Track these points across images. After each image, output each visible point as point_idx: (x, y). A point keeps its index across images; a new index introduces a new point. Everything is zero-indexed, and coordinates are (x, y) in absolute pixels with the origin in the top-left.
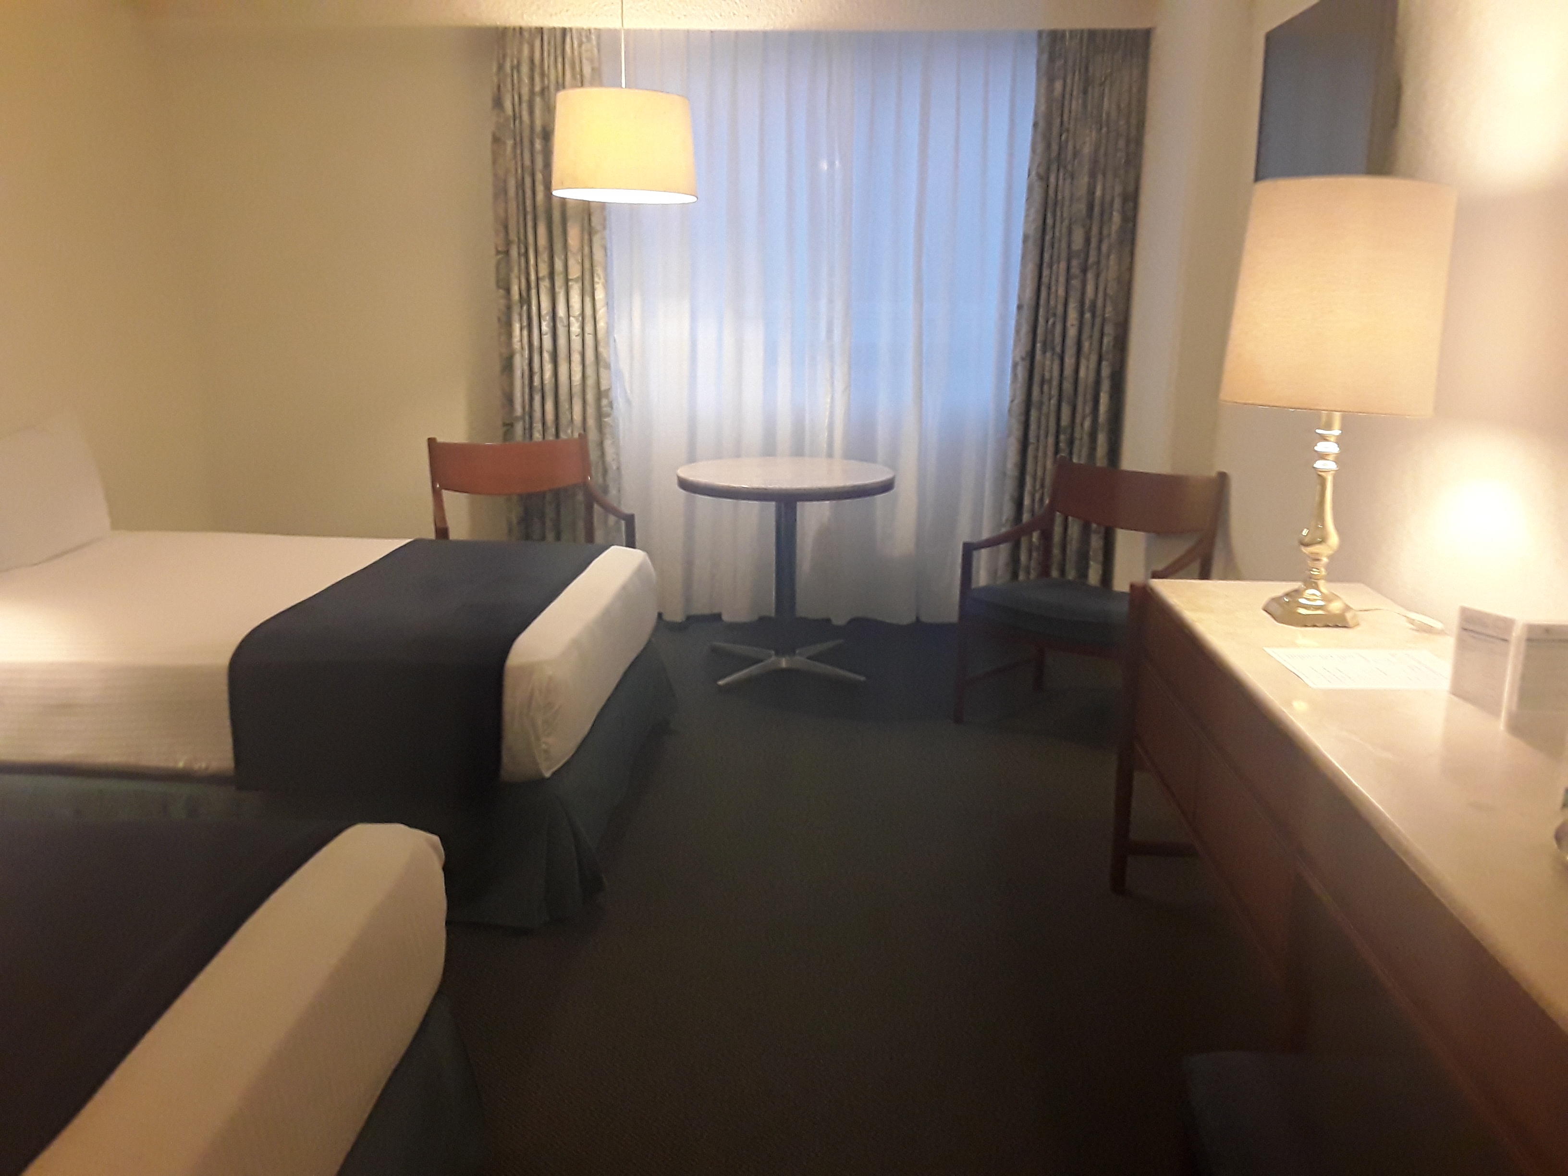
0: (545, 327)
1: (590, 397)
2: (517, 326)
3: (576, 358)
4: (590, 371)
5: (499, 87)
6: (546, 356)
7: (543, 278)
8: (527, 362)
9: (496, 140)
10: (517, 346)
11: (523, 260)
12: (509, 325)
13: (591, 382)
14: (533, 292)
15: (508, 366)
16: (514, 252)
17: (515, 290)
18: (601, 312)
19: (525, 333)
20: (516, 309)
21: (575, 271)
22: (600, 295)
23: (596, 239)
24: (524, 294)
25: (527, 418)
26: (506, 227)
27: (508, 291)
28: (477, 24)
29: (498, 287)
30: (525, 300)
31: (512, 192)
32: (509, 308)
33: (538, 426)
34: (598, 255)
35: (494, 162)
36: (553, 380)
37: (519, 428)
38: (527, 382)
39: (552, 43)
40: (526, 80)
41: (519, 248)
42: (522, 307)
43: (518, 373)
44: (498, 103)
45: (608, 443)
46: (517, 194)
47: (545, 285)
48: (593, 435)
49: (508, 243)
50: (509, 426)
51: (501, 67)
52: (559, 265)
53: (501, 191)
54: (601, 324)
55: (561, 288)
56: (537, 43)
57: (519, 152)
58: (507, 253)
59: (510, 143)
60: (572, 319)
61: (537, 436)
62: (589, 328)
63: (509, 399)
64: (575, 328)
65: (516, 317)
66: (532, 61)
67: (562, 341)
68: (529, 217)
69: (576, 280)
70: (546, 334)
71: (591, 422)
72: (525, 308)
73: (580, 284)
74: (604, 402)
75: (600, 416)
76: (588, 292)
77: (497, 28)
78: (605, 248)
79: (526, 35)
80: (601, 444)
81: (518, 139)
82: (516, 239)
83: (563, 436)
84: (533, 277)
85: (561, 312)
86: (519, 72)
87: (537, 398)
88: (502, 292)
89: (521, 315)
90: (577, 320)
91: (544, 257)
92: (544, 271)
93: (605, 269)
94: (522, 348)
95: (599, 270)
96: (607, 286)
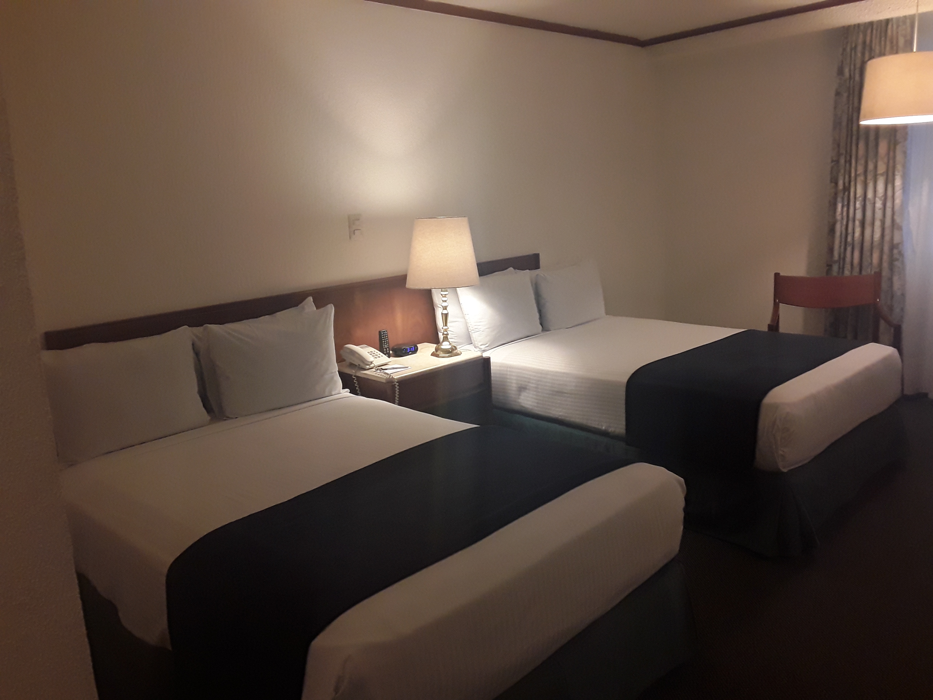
0: (858, 205)
1: (886, 248)
2: (839, 206)
3: (878, 224)
4: (887, 232)
5: (842, 62)
6: (857, 223)
7: (859, 175)
8: (844, 227)
9: (838, 94)
10: (839, 217)
11: (848, 165)
12: (834, 205)
13: (887, 238)
14: (852, 184)
15: (832, 230)
16: (842, 161)
17: (841, 183)
18: (898, 193)
19: (845, 209)
20: (840, 195)
21: (882, 168)
22: (898, 182)
23: (899, 148)
24: (847, 184)
25: (841, 262)
26: (839, 146)
27: (836, 184)
28: (831, 27)
29: (831, 182)
30: (846, 189)
31: (844, 124)
32: (836, 194)
33: (848, 266)
34: (899, 157)
35: (835, 108)
36: (861, 238)
37: (835, 268)
38: (843, 240)
39: (879, 30)
40: (859, 55)
41: (846, 157)
42: (844, 194)
43: (838, 234)
44: (840, 72)
45: (895, 279)
46: (848, 124)
47: (860, 179)
48: (885, 273)
49: (839, 155)
50: (830, 266)
51: (844, 50)
52: (871, 166)
53: (837, 124)
54: (898, 201)
55: (871, 179)
56: (869, 31)
57: (851, 99)
58: (837, 162)
59: (845, 95)
60: (877, 199)
61: (847, 273)
62: (889, 204)
63: (831, 250)
64: (879, 204)
65: (839, 199)
66: (864, 43)
67: (869, 213)
68: (854, 138)
69: (882, 175)
70: (859, 209)
71: (885, 265)
72: (846, 193)
73: (885, 177)
74: (895, 251)
75: (892, 261)
76: (889, 181)
77: (844, 27)
78: (905, 153)
79: (862, 28)
80: (891, 280)
81: (851, 92)
82: (844, 152)
83: (864, 273)
84: (853, 175)
85: (870, 195)
86: (855, 52)
87: (849, 249)
88: (833, 184)
89: (843, 199)
90: (880, 199)
91: (862, 162)
92: (860, 169)
93: (904, 166)
94: (842, 219)
95: (899, 167)
96: (904, 177)
